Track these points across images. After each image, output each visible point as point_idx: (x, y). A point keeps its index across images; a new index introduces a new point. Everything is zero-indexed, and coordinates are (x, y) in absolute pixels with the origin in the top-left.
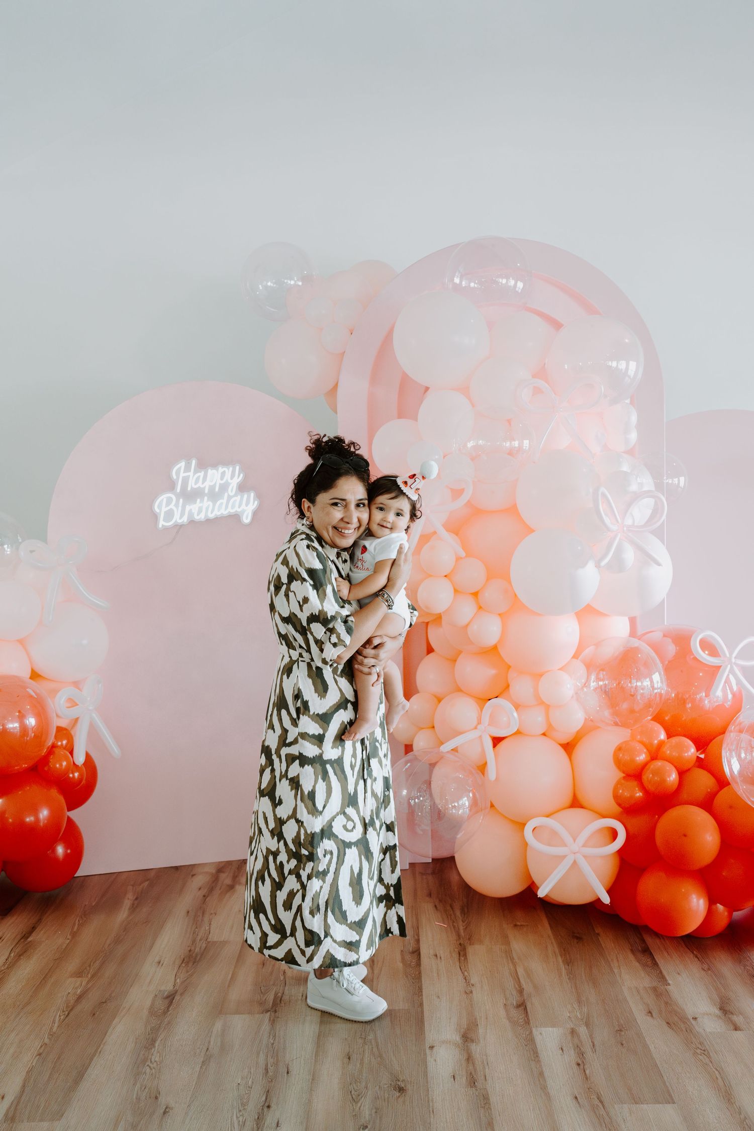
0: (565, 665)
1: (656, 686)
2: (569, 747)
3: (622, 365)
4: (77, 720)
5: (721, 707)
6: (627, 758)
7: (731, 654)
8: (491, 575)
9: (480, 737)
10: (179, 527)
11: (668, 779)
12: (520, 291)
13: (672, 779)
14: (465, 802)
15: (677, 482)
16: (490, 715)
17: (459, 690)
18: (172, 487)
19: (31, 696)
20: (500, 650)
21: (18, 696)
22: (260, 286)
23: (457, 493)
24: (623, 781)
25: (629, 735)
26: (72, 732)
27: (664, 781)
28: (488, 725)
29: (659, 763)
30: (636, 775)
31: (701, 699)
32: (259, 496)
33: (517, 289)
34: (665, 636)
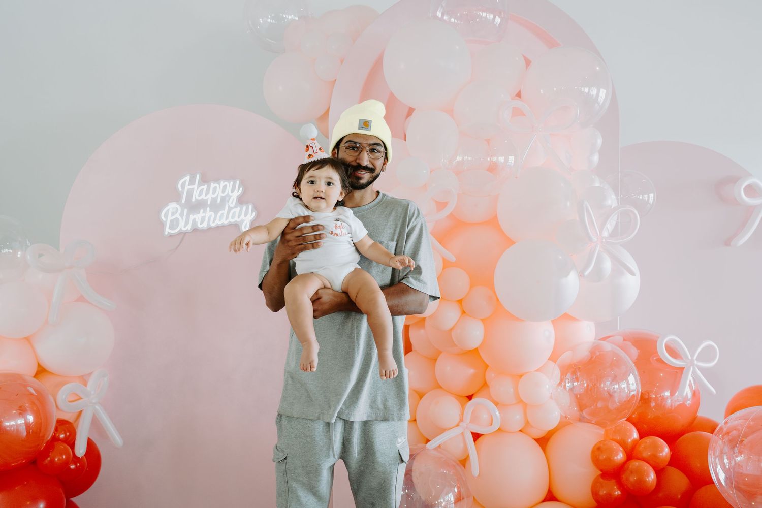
0: (542, 366)
1: (632, 388)
2: (543, 442)
3: (594, 92)
4: (80, 413)
5: (682, 406)
6: (603, 457)
7: (692, 356)
8: (474, 283)
9: (462, 433)
10: (183, 234)
11: (647, 479)
12: (497, 25)
13: (650, 479)
14: (451, 497)
15: (646, 198)
16: (472, 413)
17: (439, 387)
18: (177, 198)
19: (32, 394)
20: (480, 351)
21: (17, 395)
22: (261, 20)
23: (441, 205)
24: (601, 480)
25: (603, 433)
26: (75, 425)
27: (645, 481)
28: (470, 422)
29: (635, 464)
30: (613, 473)
31: (663, 399)
32: (255, 208)
33: (495, 23)
34: (624, 340)
